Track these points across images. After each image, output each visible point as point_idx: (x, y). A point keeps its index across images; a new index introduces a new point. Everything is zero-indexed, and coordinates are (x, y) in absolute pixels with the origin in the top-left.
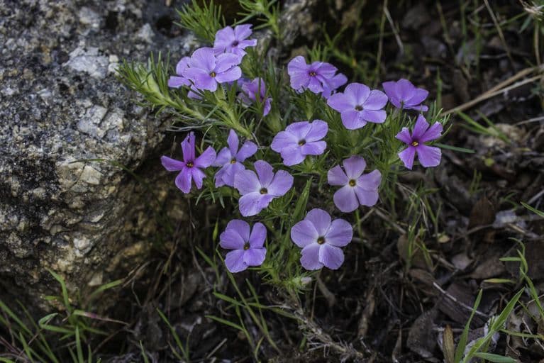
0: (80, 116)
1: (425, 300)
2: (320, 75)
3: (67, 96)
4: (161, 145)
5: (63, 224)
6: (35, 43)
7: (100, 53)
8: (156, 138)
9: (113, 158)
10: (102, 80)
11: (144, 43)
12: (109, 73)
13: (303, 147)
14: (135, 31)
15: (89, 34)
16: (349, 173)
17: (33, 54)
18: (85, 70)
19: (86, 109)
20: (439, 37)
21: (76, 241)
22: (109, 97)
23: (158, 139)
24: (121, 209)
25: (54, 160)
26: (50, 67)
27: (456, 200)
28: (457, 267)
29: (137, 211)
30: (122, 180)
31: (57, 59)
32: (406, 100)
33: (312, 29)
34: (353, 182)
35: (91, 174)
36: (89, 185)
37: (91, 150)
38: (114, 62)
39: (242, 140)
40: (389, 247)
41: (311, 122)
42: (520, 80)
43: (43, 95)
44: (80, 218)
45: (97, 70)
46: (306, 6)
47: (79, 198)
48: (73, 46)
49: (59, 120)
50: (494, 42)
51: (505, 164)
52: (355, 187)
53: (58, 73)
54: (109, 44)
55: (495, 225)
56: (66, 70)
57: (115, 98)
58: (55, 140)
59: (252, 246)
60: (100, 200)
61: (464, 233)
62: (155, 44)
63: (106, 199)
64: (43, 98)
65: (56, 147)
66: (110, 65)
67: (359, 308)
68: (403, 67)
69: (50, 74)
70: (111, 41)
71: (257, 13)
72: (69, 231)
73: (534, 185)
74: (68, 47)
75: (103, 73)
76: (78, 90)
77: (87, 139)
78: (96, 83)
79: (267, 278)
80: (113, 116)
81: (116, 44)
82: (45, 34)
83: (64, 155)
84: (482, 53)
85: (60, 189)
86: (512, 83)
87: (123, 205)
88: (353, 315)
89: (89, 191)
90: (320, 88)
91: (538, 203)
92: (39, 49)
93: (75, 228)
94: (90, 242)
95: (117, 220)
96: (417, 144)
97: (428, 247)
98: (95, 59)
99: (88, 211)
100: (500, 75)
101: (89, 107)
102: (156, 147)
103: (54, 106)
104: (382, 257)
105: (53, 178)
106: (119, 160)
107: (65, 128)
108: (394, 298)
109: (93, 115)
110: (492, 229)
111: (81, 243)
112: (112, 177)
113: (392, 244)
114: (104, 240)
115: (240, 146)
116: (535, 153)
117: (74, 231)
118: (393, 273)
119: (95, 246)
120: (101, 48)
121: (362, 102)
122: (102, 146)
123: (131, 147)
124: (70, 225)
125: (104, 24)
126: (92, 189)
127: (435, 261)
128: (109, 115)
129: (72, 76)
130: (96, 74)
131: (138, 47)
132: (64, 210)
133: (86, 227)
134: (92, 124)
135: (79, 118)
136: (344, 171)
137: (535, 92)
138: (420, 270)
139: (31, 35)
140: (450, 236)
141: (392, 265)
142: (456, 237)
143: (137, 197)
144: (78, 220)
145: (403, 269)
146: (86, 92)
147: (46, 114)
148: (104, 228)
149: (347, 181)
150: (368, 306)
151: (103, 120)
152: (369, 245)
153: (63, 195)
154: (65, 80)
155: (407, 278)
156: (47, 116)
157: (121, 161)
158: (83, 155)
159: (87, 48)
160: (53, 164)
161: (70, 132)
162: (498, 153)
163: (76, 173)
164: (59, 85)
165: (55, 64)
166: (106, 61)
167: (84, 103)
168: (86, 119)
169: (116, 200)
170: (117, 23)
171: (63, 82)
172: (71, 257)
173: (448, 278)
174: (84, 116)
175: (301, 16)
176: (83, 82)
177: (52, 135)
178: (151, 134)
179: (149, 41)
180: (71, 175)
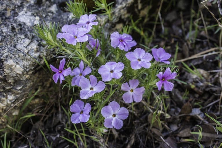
0: (18, 42)
1: (156, 142)
2: (124, 42)
3: (14, 32)
4: (52, 59)
5: (4, 88)
6: (4, 6)
7: (32, 15)
8: (50, 56)
9: (29, 63)
10: (31, 27)
11: (52, 13)
12: (34, 24)
13: (112, 74)
14: (49, 7)
15: (29, 6)
16: (131, 86)
17: (3, 11)
18: (24, 22)
19: (22, 39)
20: (180, 26)
21: (8, 96)
22: (32, 35)
23: (51, 57)
24: (31, 85)
25: (3, 60)
26: (9, 18)
27: (176, 100)
28: (172, 129)
29: (38, 86)
30: (32, 73)
31: (13, 15)
32: (161, 57)
33: (126, 16)
34: (132, 91)
35: (19, 69)
36: (17, 74)
37: (20, 58)
38: (37, 20)
39: (86, 66)
40: (144, 116)
41: (117, 63)
42: (211, 52)
43: (4, 30)
44: (12, 87)
45: (29, 22)
46: (125, 7)
47: (12, 78)
48: (21, 10)
49: (9, 42)
50: (203, 33)
51: (199, 88)
52: (133, 93)
53: (12, 21)
54: (37, 11)
55: (191, 114)
56: (16, 20)
57: (35, 36)
58: (5, 52)
59: (84, 113)
60: (22, 80)
61: (177, 116)
62: (57, 14)
63: (24, 80)
64: (4, 32)
65: (5, 55)
66: (35, 21)
67: (127, 141)
68: (162, 37)
69: (8, 21)
70: (38, 10)
71: (102, 8)
72: (6, 92)
73: (210, 99)
74: (19, 10)
75: (31, 24)
76: (19, 30)
77: (19, 53)
78: (28, 28)
79: (89, 125)
80: (33, 44)
81: (40, 12)
82: (10, 3)
83: (8, 59)
84: (197, 38)
85: (4, 74)
86: (208, 53)
87: (32, 83)
88: (124, 143)
89: (17, 76)
90: (124, 47)
91: (211, 107)
92: (6, 10)
93: (9, 91)
94: (15, 97)
95: (28, 89)
96: (164, 80)
97: (161, 120)
98: (29, 17)
99: (16, 84)
100: (203, 48)
101: (23, 39)
102: (50, 60)
103: (8, 36)
104: (140, 121)
105: (2, 68)
106: (32, 64)
107: (11, 47)
108: (143, 139)
109: (24, 42)
110: (189, 115)
111: (11, 97)
112: (28, 71)
113: (146, 115)
114: (21, 97)
115: (84, 69)
116: (212, 85)
117: (8, 92)
118: (144, 128)
119: (17, 100)
120: (33, 13)
121: (141, 57)
122: (25, 57)
123: (39, 59)
124: (7, 89)
125: (36, 2)
126: (18, 76)
127: (163, 126)
128: (31, 43)
129: (18, 24)
130: (29, 24)
131: (49, 14)
132: (5, 82)
133: (14, 91)
134: (23, 47)
135: (18, 43)
136: (129, 85)
137: (217, 58)
138: (156, 129)
139: (3, 3)
140: (171, 116)
141: (145, 125)
142: (174, 117)
143: (39, 80)
144: (11, 88)
145: (149, 127)
146: (22, 31)
147: (4, 39)
148: (22, 92)
149: (129, 89)
150: (131, 141)
151: (28, 45)
152: (136, 115)
153: (5, 76)
154: (14, 25)
155: (150, 132)
156: (4, 40)
157: (32, 65)
158: (17, 60)
159: (27, 12)
160: (3, 62)
161: (13, 49)
162: (197, 82)
163: (12, 68)
164: (12, 27)
165: (12, 17)
166: (34, 19)
167: (21, 37)
168: (21, 44)
169: (29, 81)
170: (42, 3)
171: (14, 26)
172: (5, 103)
173: (167, 133)
174: (20, 42)
175: (122, 11)
176: (22, 27)
177: (4, 49)
178: (49, 54)
179: (55, 12)
180: (10, 68)
